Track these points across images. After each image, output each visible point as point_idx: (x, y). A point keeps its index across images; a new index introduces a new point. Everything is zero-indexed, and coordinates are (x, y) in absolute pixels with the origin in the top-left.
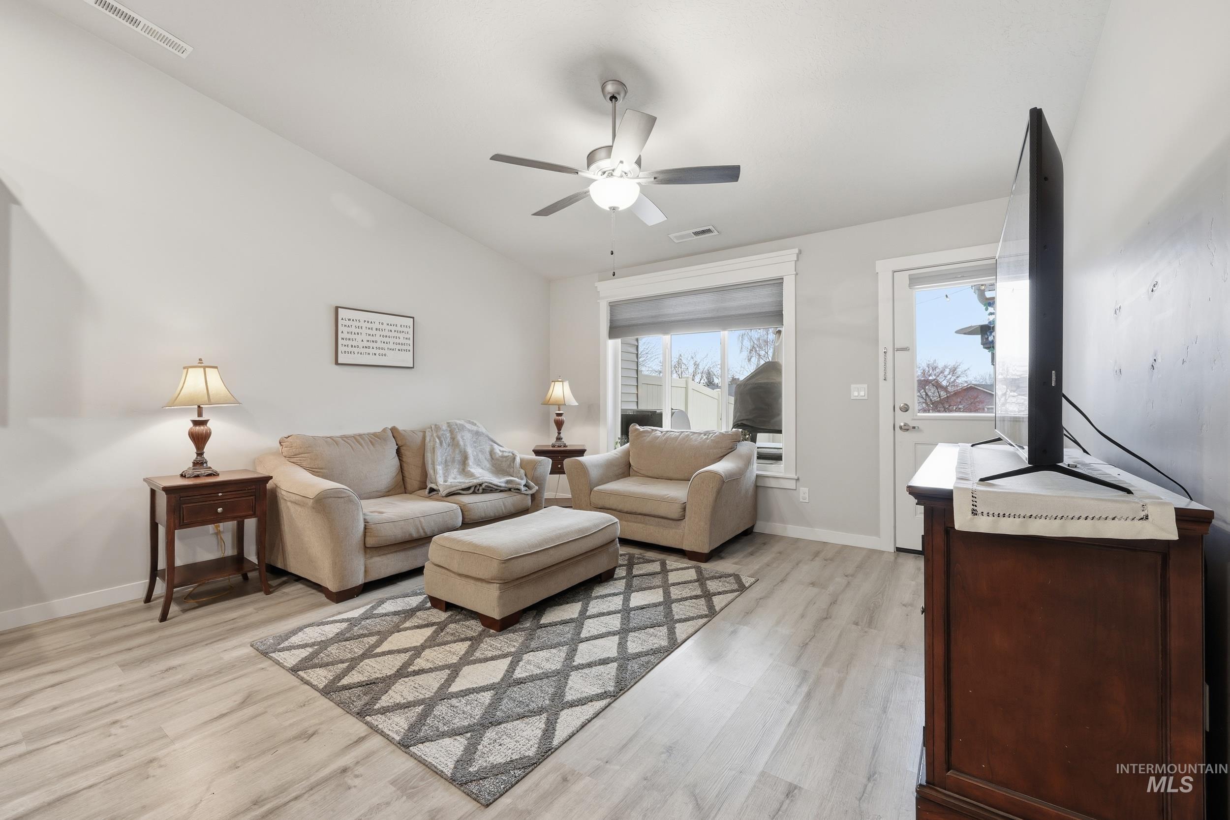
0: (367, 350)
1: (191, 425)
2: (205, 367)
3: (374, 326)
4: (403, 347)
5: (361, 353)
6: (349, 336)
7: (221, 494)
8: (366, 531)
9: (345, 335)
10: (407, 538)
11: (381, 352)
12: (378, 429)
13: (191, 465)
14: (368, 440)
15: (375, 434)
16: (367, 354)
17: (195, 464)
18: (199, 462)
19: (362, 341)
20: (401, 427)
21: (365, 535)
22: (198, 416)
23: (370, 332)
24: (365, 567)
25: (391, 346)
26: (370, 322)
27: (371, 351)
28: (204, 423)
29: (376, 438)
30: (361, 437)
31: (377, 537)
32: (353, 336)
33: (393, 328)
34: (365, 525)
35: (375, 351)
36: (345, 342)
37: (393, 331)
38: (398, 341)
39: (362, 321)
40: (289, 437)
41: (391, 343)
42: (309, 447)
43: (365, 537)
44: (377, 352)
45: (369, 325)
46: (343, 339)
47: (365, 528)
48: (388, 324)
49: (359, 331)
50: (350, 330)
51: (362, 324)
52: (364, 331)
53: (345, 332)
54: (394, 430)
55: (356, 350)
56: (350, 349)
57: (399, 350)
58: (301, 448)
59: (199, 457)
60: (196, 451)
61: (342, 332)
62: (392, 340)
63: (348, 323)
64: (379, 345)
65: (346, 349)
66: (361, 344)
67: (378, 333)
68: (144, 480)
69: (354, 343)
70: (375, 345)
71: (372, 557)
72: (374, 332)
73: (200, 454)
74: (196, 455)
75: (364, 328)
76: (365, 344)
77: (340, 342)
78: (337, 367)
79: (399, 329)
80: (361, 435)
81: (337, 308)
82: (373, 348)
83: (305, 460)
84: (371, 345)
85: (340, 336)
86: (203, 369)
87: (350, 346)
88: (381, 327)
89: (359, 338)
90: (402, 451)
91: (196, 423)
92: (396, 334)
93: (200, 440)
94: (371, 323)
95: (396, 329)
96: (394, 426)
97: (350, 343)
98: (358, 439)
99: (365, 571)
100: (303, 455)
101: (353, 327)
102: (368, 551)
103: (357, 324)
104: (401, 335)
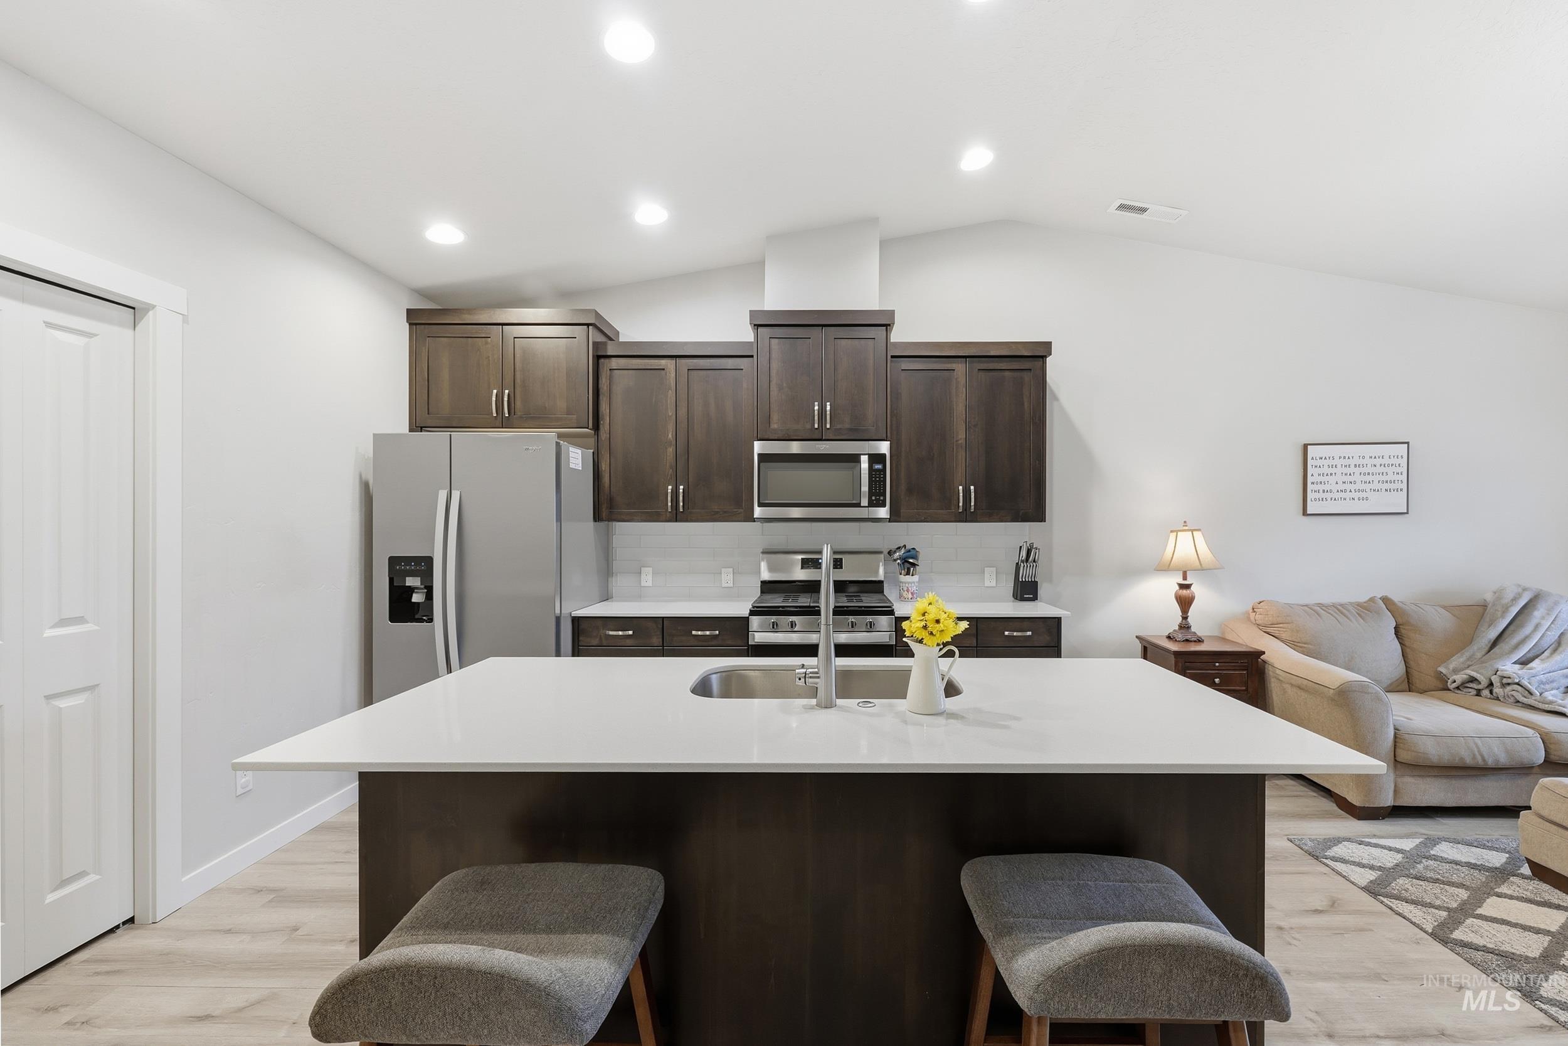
0: (1343, 495)
1: (1177, 588)
2: (1192, 531)
3: (1352, 462)
4: (1392, 486)
5: (1335, 499)
6: (1321, 479)
7: (1217, 664)
8: (1397, 740)
9: (1316, 478)
10: (1456, 762)
11: (1361, 495)
12: (1363, 598)
13: (1177, 628)
14: (1355, 613)
15: (1359, 605)
16: (1343, 499)
17: (1181, 627)
18: (1185, 627)
19: (1337, 483)
20: (1396, 598)
21: (1395, 745)
22: (1184, 580)
23: (1346, 470)
24: (1395, 786)
25: (1376, 486)
26: (1347, 458)
27: (1348, 495)
28: (1188, 587)
29: (1365, 609)
30: (1343, 607)
31: (1413, 751)
32: (1325, 479)
33: (1378, 462)
34: (1395, 734)
35: (1353, 495)
36: (1315, 487)
37: (1378, 466)
38: (1385, 478)
39: (1337, 458)
40: (1261, 602)
41: (1376, 482)
42: (1287, 616)
43: (1395, 748)
44: (1356, 495)
45: (1347, 462)
46: (1313, 483)
47: (1395, 737)
48: (1371, 457)
49: (1333, 470)
50: (1320, 471)
51: (1337, 461)
52: (1339, 470)
53: (1316, 475)
54: (1386, 600)
55: (1328, 495)
56: (1322, 495)
57: (1386, 490)
58: (1278, 617)
59: (1184, 621)
60: (1181, 614)
61: (1312, 475)
62: (1376, 478)
63: (1320, 462)
64: (1359, 486)
65: (1317, 495)
66: (1335, 488)
67: (1357, 470)
68: (1137, 637)
69: (1326, 487)
70: (1353, 487)
71: (1403, 776)
72: (1352, 470)
73: (1185, 618)
74: (1181, 619)
75: (1339, 466)
76: (1341, 487)
77: (1310, 487)
78: (1305, 518)
79: (1386, 461)
80: (1342, 605)
81: (1305, 447)
82: (1351, 491)
83: (1284, 631)
84: (1348, 487)
85: (1310, 479)
86: (1191, 532)
87: (1321, 491)
88: (1361, 462)
89: (1333, 480)
90: (1403, 631)
91: (1182, 587)
92: (1382, 469)
93: (1185, 603)
94: (1349, 458)
95: (1383, 461)
96: (1386, 596)
97: (1321, 487)
98: (1339, 609)
99: (1395, 791)
100: (1281, 625)
101: (1326, 467)
102: (1399, 766)
103: (1331, 462)
104: (1390, 470)
